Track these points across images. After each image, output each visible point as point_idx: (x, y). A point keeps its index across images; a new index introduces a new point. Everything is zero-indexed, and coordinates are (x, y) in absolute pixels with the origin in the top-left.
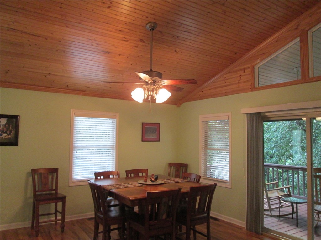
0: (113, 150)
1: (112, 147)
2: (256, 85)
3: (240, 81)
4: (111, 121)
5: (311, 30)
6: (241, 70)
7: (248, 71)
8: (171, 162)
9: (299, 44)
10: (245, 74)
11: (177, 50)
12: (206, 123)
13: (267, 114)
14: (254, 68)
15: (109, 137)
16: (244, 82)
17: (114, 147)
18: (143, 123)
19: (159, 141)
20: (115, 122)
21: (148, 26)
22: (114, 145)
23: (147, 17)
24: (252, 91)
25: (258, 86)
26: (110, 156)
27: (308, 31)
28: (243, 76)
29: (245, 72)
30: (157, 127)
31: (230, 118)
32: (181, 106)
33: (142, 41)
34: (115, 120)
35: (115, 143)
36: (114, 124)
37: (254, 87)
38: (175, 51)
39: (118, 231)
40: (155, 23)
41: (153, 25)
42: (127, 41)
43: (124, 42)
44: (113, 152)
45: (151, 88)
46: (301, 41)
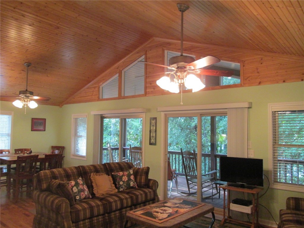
0: (9, 136)
1: (8, 135)
2: (101, 97)
3: (93, 94)
4: (8, 117)
5: (123, 70)
6: (93, 88)
7: (97, 89)
8: (53, 146)
9: (118, 77)
10: (95, 90)
11: (49, 75)
12: (76, 119)
13: (104, 115)
14: (99, 88)
15: (6, 129)
16: (95, 95)
17: (10, 135)
18: (32, 119)
19: (45, 131)
20: (11, 117)
21: (25, 64)
22: (10, 133)
23: (24, 60)
24: (98, 101)
25: (101, 98)
26: (6, 141)
27: (122, 70)
28: (94, 91)
29: (95, 89)
30: (43, 121)
31: (87, 116)
32: (63, 107)
33: (23, 70)
34: (11, 116)
35: (10, 132)
36: (10, 119)
37: (99, 98)
38: (47, 76)
39: (6, 187)
40: (30, 63)
41: (28, 64)
42: (14, 70)
43: (12, 71)
44: (9, 138)
45: (26, 100)
46: (119, 76)
